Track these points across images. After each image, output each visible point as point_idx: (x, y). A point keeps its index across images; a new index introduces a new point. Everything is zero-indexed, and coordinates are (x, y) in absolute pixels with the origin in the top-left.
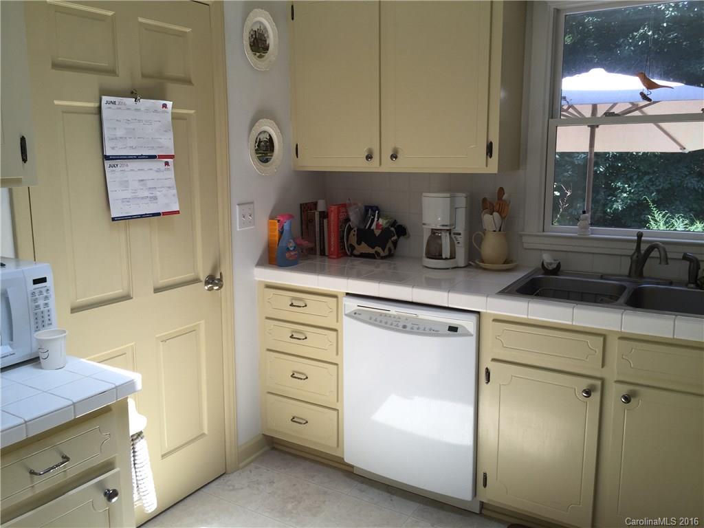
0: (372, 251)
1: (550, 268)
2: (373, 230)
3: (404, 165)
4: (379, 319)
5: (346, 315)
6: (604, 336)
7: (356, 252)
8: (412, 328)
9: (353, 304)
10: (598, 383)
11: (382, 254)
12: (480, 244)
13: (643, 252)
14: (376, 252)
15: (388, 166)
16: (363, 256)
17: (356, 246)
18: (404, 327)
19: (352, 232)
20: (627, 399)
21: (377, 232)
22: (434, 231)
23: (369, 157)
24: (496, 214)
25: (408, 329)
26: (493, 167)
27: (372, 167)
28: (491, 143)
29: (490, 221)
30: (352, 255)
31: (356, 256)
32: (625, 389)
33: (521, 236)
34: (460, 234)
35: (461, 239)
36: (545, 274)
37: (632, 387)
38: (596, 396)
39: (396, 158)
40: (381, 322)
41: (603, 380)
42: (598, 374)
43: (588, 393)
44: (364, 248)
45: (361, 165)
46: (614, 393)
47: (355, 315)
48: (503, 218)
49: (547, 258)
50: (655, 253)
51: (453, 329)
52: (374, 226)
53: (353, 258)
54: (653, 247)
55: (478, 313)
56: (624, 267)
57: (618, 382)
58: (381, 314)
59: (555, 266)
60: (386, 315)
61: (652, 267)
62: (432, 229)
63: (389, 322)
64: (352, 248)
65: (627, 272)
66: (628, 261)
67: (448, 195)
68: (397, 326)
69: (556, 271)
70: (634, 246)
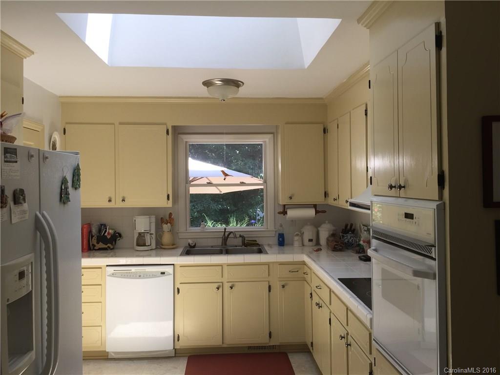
0: (106, 246)
1: (193, 245)
2: (106, 236)
3: (128, 204)
4: (126, 275)
5: (108, 276)
6: (221, 266)
7: (96, 248)
8: (144, 276)
9: (111, 270)
10: (221, 284)
11: (112, 247)
12: (161, 239)
13: (226, 236)
14: (108, 247)
15: (120, 205)
16: (100, 249)
17: (96, 244)
18: (140, 276)
19: (94, 238)
20: (231, 288)
21: (109, 237)
22: (140, 234)
23: (110, 201)
24: (169, 224)
25: (142, 277)
26: (170, 204)
27: (112, 205)
28: (169, 195)
29: (166, 227)
30: (94, 249)
31: (96, 250)
32: (230, 284)
33: (178, 233)
34: (152, 234)
35: (154, 236)
36: (190, 248)
37: (232, 283)
38: (221, 289)
39: (124, 201)
40: (127, 276)
41: (222, 283)
42: (220, 281)
43: (218, 288)
44: (101, 245)
45: (105, 204)
46: (227, 286)
47: (113, 275)
48: (172, 226)
49: (190, 241)
50: (231, 236)
51: (163, 273)
52: (106, 234)
53: (94, 251)
54: (231, 233)
55: (173, 264)
56: (220, 242)
57: (228, 282)
58: (127, 273)
59: (194, 244)
60: (129, 273)
61: (230, 242)
62: (139, 233)
63: (132, 275)
64: (94, 246)
65: (221, 244)
66: (221, 239)
67: (148, 217)
68: (136, 276)
69: (194, 246)
70: (223, 233)
